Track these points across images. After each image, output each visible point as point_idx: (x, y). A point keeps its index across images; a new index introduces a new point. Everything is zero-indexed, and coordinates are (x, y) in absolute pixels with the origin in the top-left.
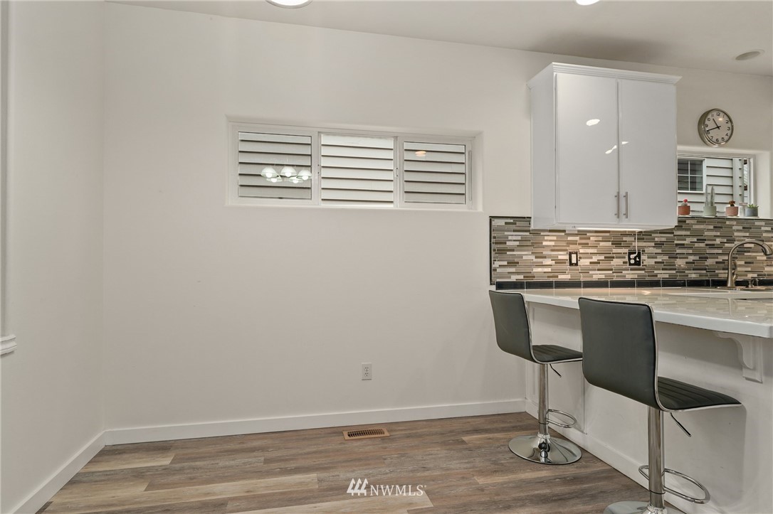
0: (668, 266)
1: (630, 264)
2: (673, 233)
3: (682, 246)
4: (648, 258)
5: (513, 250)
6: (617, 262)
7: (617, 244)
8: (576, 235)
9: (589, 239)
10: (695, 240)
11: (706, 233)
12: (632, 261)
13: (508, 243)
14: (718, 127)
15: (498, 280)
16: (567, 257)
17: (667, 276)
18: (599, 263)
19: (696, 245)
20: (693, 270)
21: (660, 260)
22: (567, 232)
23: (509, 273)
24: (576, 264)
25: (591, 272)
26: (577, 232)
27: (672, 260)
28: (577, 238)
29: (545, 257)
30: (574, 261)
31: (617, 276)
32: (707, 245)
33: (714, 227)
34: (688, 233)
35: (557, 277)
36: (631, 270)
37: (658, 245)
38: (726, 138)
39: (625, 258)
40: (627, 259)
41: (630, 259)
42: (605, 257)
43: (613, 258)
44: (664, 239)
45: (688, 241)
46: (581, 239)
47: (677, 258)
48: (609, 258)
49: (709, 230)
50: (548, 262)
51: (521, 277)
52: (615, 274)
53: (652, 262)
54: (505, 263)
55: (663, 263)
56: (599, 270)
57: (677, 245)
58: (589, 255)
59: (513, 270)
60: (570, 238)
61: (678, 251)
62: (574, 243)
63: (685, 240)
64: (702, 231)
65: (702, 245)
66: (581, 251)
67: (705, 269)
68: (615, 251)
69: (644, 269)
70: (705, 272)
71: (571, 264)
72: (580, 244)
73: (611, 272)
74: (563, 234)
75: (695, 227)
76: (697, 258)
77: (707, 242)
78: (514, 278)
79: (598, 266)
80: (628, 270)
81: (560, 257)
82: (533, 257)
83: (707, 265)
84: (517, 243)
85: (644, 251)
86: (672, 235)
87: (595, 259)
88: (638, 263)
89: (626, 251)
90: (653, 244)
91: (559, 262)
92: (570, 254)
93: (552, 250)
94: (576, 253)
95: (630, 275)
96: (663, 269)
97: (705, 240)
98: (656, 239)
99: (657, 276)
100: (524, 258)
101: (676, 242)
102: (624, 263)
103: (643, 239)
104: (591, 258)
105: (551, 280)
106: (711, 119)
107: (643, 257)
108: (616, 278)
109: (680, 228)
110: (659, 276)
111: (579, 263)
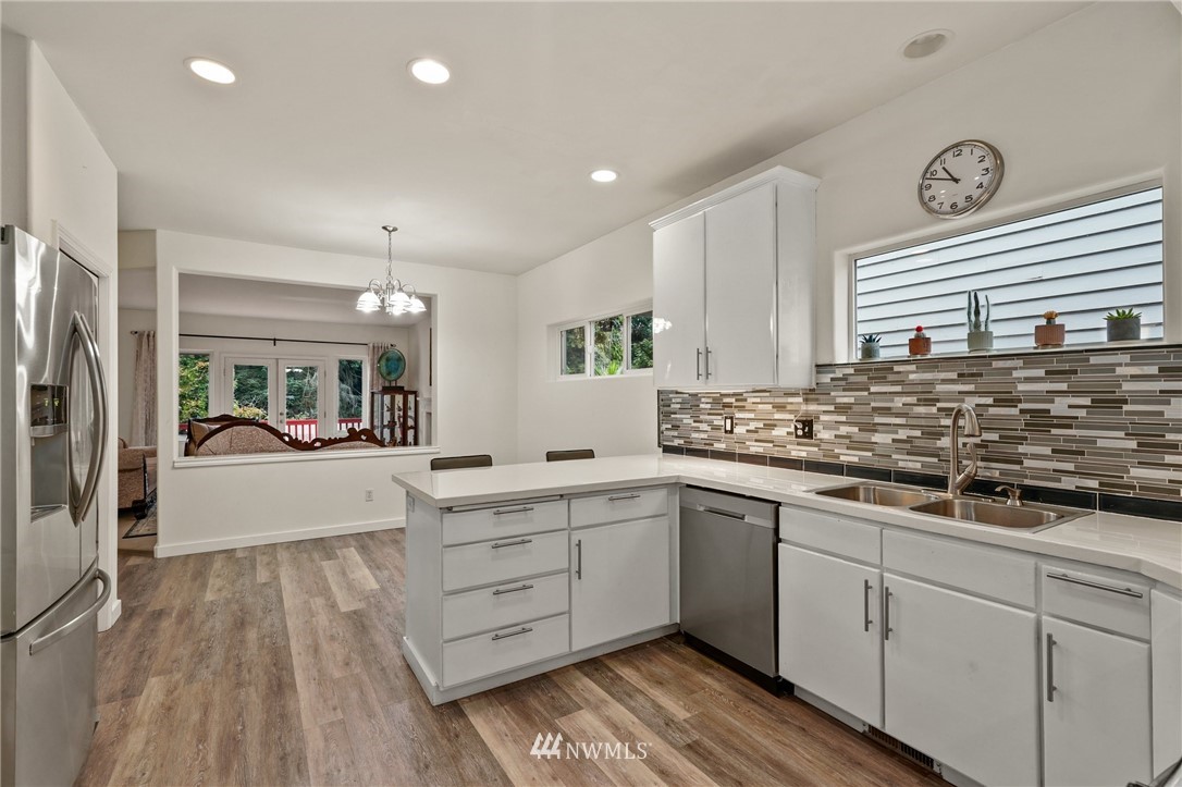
0: (854, 445)
1: (797, 436)
2: (867, 390)
3: (887, 411)
4: (825, 428)
5: (675, 413)
6: (780, 432)
7: (781, 407)
8: (731, 395)
9: (746, 400)
10: (913, 400)
11: (940, 388)
12: (800, 433)
13: (673, 406)
14: (955, 180)
15: (665, 443)
16: (723, 423)
17: (856, 459)
18: (758, 432)
19: (918, 409)
20: (907, 453)
21: (844, 433)
22: (722, 393)
23: (672, 436)
24: (731, 432)
25: (746, 443)
26: (732, 393)
27: (864, 436)
28: (733, 400)
29: (701, 422)
30: (729, 427)
31: (779, 452)
32: (939, 410)
33: (959, 375)
34: (898, 389)
35: (712, 445)
36: (799, 444)
37: (841, 409)
39: (791, 427)
40: (792, 430)
41: (796, 428)
42: (765, 425)
43: (775, 426)
44: (852, 400)
45: (899, 403)
46: (737, 401)
47: (876, 431)
48: (770, 426)
49: (944, 381)
50: (704, 427)
51: (682, 442)
52: (777, 448)
53: (831, 435)
54: (670, 426)
55: (851, 437)
56: (756, 441)
58: (746, 422)
59: (676, 434)
60: (725, 401)
61: (878, 420)
62: (730, 405)
63: (894, 401)
64: (931, 383)
65: (931, 409)
66: (737, 416)
67: (937, 456)
68: (777, 416)
69: (819, 446)
70: (936, 460)
71: (725, 431)
72: (735, 407)
73: (771, 445)
74: (719, 395)
76: (917, 433)
78: (676, 442)
79: (755, 436)
80: (794, 444)
81: (716, 423)
82: (691, 421)
83: (942, 449)
84: (679, 406)
85: (819, 418)
86: (866, 393)
87: (752, 426)
88: (809, 435)
89: (792, 416)
90: (832, 408)
91: (716, 428)
92: (725, 419)
93: (709, 414)
94: (732, 418)
95: (799, 452)
96: (847, 448)
97: (938, 400)
98: (839, 400)
99: (838, 457)
100: (685, 421)
101: (873, 404)
102: (788, 433)
103: (817, 400)
104: (748, 425)
105: (707, 448)
107: (816, 427)
108: (777, 453)
109: (882, 380)
110: (842, 458)
111: (735, 430)
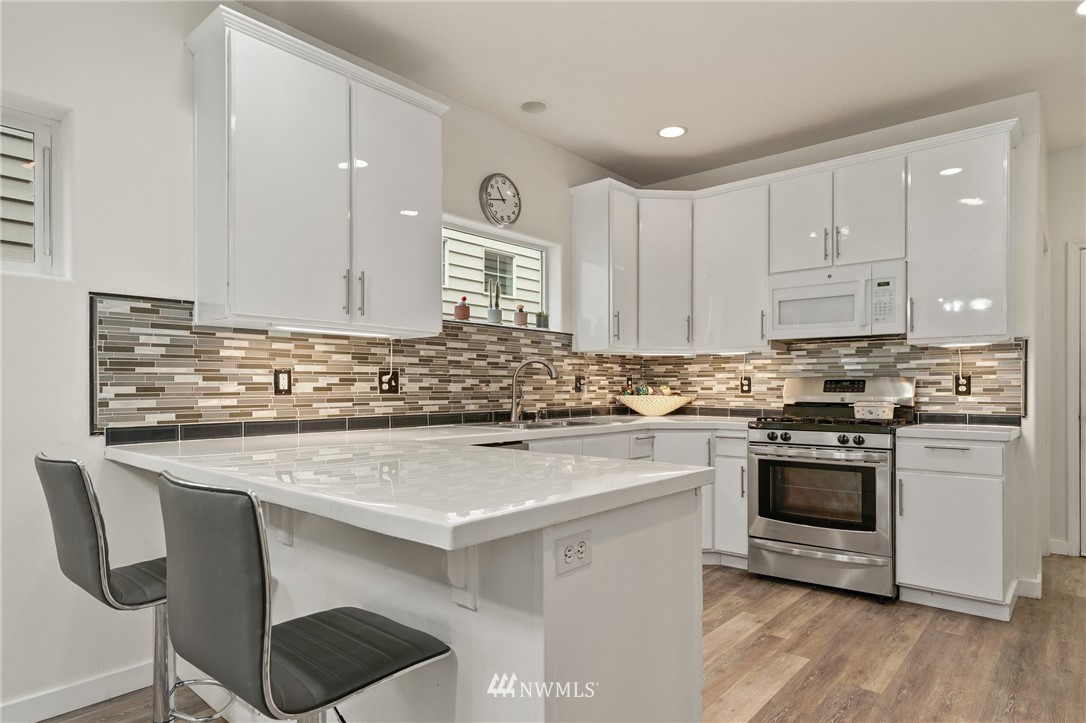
0: (436, 394)
1: (382, 391)
2: (445, 345)
3: (457, 364)
4: (410, 381)
5: (151, 365)
6: (360, 388)
7: (362, 358)
8: (289, 340)
9: (313, 347)
10: (474, 356)
11: (489, 347)
12: (385, 387)
13: (138, 350)
14: (503, 200)
15: (112, 425)
16: (271, 379)
17: (436, 409)
18: (330, 389)
19: (476, 363)
20: (472, 398)
21: (427, 385)
22: (270, 334)
23: (139, 409)
24: (288, 392)
25: (315, 405)
26: (289, 336)
27: (443, 385)
28: (290, 346)
29: (224, 379)
30: (283, 385)
31: (360, 411)
32: (489, 363)
33: (498, 339)
34: (465, 346)
35: (251, 414)
36: (384, 400)
37: (425, 361)
38: (513, 217)
39: (373, 380)
40: (376, 383)
41: (381, 383)
42: (341, 380)
43: (355, 380)
44: (432, 353)
45: (465, 357)
46: (296, 347)
47: (450, 381)
48: (347, 381)
49: (492, 343)
50: (230, 387)
51: (171, 417)
52: (357, 407)
53: (414, 387)
54: (132, 390)
55: (431, 388)
56: (329, 401)
57: (450, 362)
58: (313, 376)
59: (151, 403)
60: (276, 346)
61: (452, 372)
62: (285, 354)
63: (462, 355)
64: (483, 343)
65: (483, 363)
66: (298, 368)
67: (487, 398)
68: (357, 369)
69: (403, 399)
70: (486, 401)
71: (278, 391)
72: (295, 356)
73: (350, 404)
74: (263, 337)
75: (475, 337)
76: (476, 382)
77: (490, 360)
78: (152, 420)
79: (328, 395)
80: (377, 400)
81: (256, 379)
82: (198, 379)
83: (489, 392)
84: (162, 351)
85: (402, 370)
86: (444, 348)
87: (322, 382)
88: (393, 389)
89: (376, 369)
90: (416, 360)
91: (253, 387)
92: (277, 374)
93: (241, 366)
94: (289, 373)
95: (381, 408)
96: (431, 399)
97: (487, 356)
98: (422, 353)
99: (422, 409)
100: (178, 379)
101: (449, 358)
102: (372, 388)
103: (402, 352)
104: (317, 381)
105: (237, 420)
106: (496, 186)
107: (402, 380)
108: (359, 413)
109: (455, 337)
110: (425, 409)
111: (293, 389)
